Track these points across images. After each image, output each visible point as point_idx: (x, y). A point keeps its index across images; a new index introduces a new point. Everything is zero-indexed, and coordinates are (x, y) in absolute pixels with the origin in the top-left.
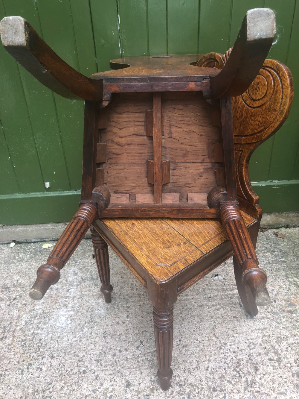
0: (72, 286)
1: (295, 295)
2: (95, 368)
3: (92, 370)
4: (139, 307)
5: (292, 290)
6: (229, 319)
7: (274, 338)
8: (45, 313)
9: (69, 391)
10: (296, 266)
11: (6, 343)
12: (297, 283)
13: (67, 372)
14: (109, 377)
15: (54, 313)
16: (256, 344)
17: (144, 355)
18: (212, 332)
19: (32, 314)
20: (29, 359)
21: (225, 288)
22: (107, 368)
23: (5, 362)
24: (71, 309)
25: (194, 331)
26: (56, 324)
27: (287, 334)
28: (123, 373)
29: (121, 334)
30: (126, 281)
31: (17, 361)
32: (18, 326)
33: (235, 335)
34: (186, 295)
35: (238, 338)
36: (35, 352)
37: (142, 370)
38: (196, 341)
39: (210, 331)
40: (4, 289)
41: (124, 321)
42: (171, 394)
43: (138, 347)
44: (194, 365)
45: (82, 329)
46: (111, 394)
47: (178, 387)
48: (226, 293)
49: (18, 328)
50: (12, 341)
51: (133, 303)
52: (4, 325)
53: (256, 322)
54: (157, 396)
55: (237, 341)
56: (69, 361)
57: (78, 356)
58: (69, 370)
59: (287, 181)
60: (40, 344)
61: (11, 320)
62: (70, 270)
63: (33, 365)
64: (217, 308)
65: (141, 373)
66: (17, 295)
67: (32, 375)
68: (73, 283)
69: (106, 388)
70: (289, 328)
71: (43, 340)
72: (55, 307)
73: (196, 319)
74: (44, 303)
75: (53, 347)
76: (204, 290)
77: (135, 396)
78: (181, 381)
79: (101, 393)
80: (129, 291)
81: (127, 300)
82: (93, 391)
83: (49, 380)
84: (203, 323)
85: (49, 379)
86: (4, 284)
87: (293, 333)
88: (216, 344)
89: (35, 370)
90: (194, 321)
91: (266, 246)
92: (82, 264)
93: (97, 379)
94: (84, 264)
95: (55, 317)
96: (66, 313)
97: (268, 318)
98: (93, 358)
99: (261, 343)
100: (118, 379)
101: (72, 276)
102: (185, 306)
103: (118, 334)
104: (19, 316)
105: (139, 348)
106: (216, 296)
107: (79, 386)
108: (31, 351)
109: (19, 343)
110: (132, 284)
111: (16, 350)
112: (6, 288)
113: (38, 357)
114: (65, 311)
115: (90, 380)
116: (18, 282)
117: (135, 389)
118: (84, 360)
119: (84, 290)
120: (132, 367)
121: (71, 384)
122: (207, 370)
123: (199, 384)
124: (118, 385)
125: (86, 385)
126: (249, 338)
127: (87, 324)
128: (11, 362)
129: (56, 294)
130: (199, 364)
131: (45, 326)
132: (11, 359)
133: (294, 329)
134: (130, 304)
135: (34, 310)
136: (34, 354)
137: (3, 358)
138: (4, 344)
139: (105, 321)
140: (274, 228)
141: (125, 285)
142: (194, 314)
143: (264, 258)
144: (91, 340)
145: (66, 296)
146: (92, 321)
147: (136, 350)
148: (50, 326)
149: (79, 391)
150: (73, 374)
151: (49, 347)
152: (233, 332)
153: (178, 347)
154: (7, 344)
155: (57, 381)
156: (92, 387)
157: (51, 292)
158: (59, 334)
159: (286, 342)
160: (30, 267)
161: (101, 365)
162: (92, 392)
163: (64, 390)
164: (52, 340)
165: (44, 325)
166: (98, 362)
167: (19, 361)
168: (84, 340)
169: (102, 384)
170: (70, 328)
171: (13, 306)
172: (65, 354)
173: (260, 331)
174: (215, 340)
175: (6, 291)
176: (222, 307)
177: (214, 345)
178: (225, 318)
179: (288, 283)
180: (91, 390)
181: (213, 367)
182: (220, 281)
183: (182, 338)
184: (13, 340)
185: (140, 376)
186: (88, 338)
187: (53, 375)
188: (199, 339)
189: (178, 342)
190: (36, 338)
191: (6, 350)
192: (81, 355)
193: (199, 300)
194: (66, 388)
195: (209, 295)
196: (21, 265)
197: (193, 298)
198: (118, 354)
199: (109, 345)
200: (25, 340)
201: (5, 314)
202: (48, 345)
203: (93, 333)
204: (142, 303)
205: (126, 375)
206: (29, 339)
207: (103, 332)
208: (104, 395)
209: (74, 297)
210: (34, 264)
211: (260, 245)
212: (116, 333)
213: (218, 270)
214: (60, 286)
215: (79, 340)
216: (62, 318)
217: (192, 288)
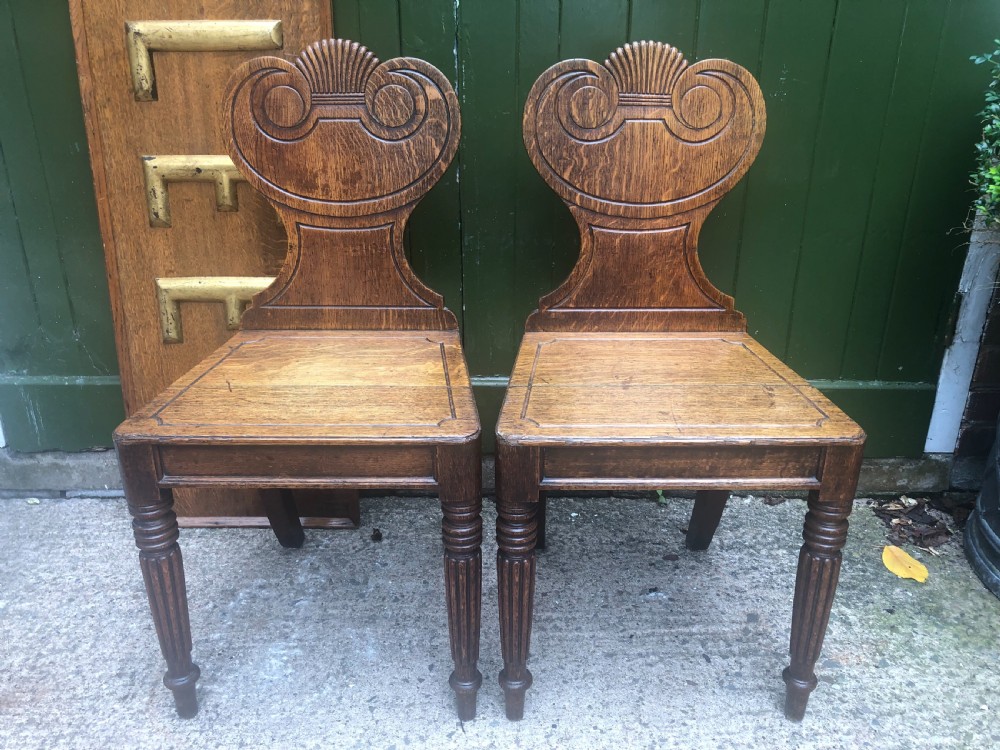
0: (304, 594)
1: (841, 642)
5: (834, 633)
6: (677, 687)
7: (783, 733)
8: (233, 649)
10: (848, 581)
11: (133, 709)
12: (848, 618)
15: (255, 650)
16: (738, 745)
18: (632, 713)
19: (201, 649)
21: (671, 618)
24: (295, 644)
25: (590, 707)
26: (256, 674)
27: (815, 728)
29: (413, 704)
30: (434, 591)
33: (689, 722)
34: (578, 629)
35: (695, 727)
36: (201, 732)
38: (592, 730)
39: (629, 710)
41: (424, 677)
43: (450, 735)
45: (318, 688)
48: (673, 631)
50: (147, 704)
52: (133, 670)
53: (742, 697)
55: (692, 735)
59: (829, 381)
60: (214, 715)
61: (149, 659)
62: (301, 560)
64: (649, 661)
68: (308, 589)
70: (822, 714)
71: (223, 707)
72: (259, 638)
73: (597, 681)
74: (233, 627)
75: (246, 724)
76: (621, 620)
81: (434, 631)
84: (612, 691)
87: (832, 726)
88: (641, 738)
90: (590, 685)
91: (777, 534)
92: (332, 550)
94: (336, 550)
95: (256, 660)
96: (282, 652)
97: (772, 691)
99: (752, 741)
101: (306, 574)
102: (571, 653)
103: (405, 703)
105: (453, 737)
106: (648, 636)
108: (192, 728)
109: (165, 709)
111: (156, 724)
113: (207, 742)
114: (282, 647)
119: (331, 604)
126: (722, 730)
127: (331, 678)
129: (263, 610)
131: (231, 677)
132: (142, 744)
133: (834, 716)
134: (440, 641)
135: (207, 641)
136: (197, 735)
137: (124, 739)
138: (128, 709)
139: (376, 674)
140: (798, 498)
141: (431, 600)
142: (593, 671)
143: (771, 561)
144: (339, 712)
145: (288, 616)
146: (344, 673)
147: (445, 741)
148: (241, 678)
151: (237, 721)
152: (684, 715)
153: (548, 741)
154: (136, 710)
157: (253, 605)
158: (261, 697)
159: (813, 743)
160: (207, 550)
164: (243, 707)
165: (227, 674)
168: (320, 712)
170: (291, 683)
172: (273, 740)
173: (750, 717)
174: (639, 730)
176: (661, 660)
177: (635, 740)
178: (667, 684)
182: (660, 602)
183: (558, 720)
186: (332, 709)
188: (600, 727)
191: (132, 722)
193: (606, 641)
195: (631, 632)
196: (187, 544)
197: (593, 637)
199: (381, 727)
201: (137, 645)
202: (233, 717)
203: (344, 699)
207: (368, 698)
209: (306, 619)
210: (217, 542)
211: (765, 531)
212: (399, 701)
213: (660, 579)
214: (274, 594)
215: (308, 711)
216: (273, 661)
217: (590, 616)
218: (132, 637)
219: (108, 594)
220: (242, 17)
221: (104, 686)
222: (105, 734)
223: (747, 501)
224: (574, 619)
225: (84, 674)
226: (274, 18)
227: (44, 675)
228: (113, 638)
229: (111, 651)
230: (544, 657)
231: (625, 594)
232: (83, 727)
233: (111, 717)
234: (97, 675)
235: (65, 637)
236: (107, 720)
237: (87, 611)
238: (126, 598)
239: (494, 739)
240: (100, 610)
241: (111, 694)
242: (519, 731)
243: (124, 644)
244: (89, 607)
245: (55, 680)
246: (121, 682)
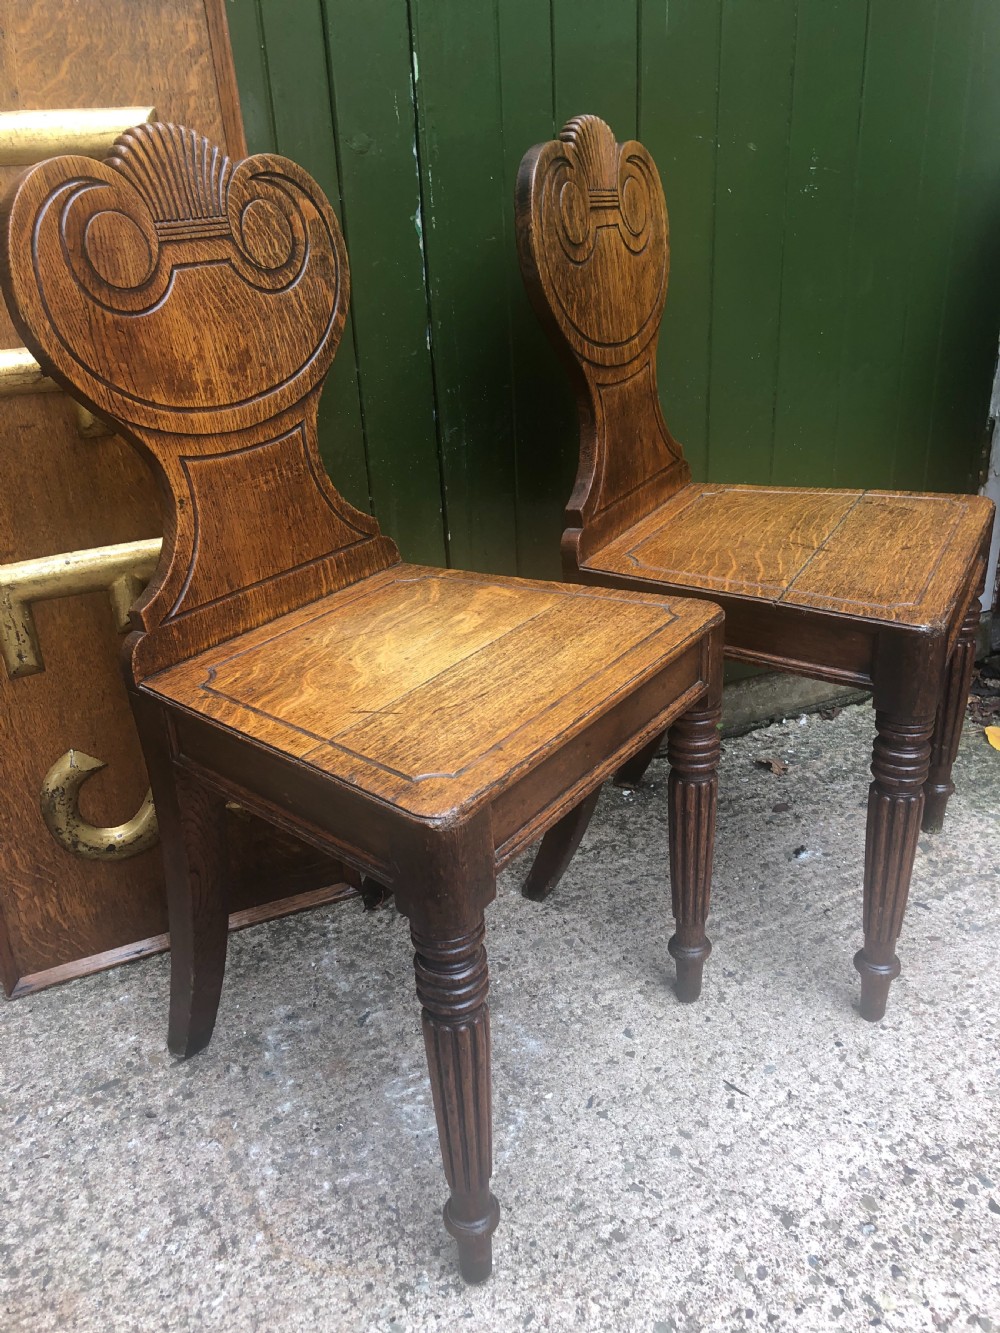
0: (365, 1004)
2: (646, 1212)
3: (638, 1220)
4: (641, 997)
6: (923, 949)
8: (331, 1114)
9: (611, 1313)
11: (252, 1259)
13: (560, 1259)
14: (712, 1219)
15: (365, 1105)
17: (767, 1118)
18: (906, 995)
19: (281, 1133)
20: (388, 1273)
21: (846, 875)
22: (684, 1196)
23: (300, 1318)
24: (418, 1074)
26: (399, 1134)
28: (748, 1191)
29: (649, 1088)
30: (541, 940)
31: (344, 1295)
32: (255, 1189)
33: (973, 981)
34: (757, 924)
35: (983, 986)
36: (394, 1244)
37: (795, 1162)
38: (881, 1031)
40: (99, 1094)
41: (629, 1050)
42: (930, 1193)
43: (730, 1104)
44: (930, 1091)
46: (754, 1264)
47: (932, 1166)
49: (262, 1193)
50: (270, 1243)
51: (614, 993)
52: (196, 1205)
54: (896, 1213)
55: (988, 994)
56: (540, 1223)
57: (558, 1199)
58: (560, 1248)
60: (390, 1214)
61: (210, 1180)
62: (317, 961)
63: (418, 1284)
65: (801, 1170)
66: (171, 1091)
67: (438, 1317)
68: (364, 994)
69: (726, 1255)
71: (393, 1197)
72: (354, 1085)
74: (300, 1086)
76: (794, 896)
77: (833, 1241)
78: (927, 1147)
79: (723, 1276)
80: (576, 964)
81: (588, 988)
82: (689, 1279)
83: (517, 1310)
85: (511, 1304)
86: (87, 1076)
88: (941, 1019)
89: (441, 1299)
90: (834, 982)
92: (351, 933)
93: (678, 1240)
94: (356, 932)
95: (380, 1116)
96: (407, 1092)
98: (615, 1187)
100: (745, 1214)
101: (342, 977)
102: (776, 953)
103: (638, 1089)
104: (232, 1156)
105: (737, 1106)
106: (840, 903)
107: (635, 1285)
108: (375, 1244)
109: (305, 1237)
110: (570, 943)
111: (311, 1264)
112: (105, 1087)
113: (415, 1254)
114: (400, 1085)
115: (658, 1253)
116: (143, 1052)
117: (817, 1221)
118: (588, 1203)
120: (759, 1164)
121: (602, 1287)
122: (974, 1092)
123: (982, 1135)
124: (755, 1229)
125: (655, 1274)
127: (511, 1098)
128: (322, 1312)
129: (324, 1047)
130: (940, 1087)
131: (364, 1153)
132: (316, 1301)
134: (607, 997)
135: (277, 1119)
136: (391, 1251)
137: (280, 1308)
138: (245, 1262)
139: (568, 1068)
140: (852, 703)
141: (548, 951)
142: (819, 964)
144: (564, 1136)
145: (369, 1042)
146: (522, 1084)
147: (732, 1115)
148: (381, 1149)
149: (646, 1297)
150: (586, 1257)
151: (434, 1208)
152: (959, 976)
153: (848, 1064)
154: (258, 1259)
155: (547, 1299)
156: (677, 1268)
157: (303, 1045)
158: (437, 1161)
160: (154, 995)
161: (660, 1197)
162: (690, 1284)
163: (593, 1316)
164: (422, 1185)
165: (356, 1152)
166: (643, 1190)
167: (351, 1294)
168: (538, 1146)
169: (703, 1250)
171: (182, 1134)
172: (510, 1209)
174: (931, 1011)
175: (113, 1095)
177: (937, 1023)
178: (911, 950)
179: (992, 821)
180: (682, 1279)
181: (982, 1080)
182: (819, 862)
183: (836, 1035)
184: (271, 1239)
185: (802, 1178)
186: (552, 1136)
187: (518, 1288)
189: (837, 1049)
190: (360, 1202)
191: (268, 1279)
192: (567, 1192)
193: (800, 925)
194: (595, 1309)
195: (819, 905)
197: (782, 926)
198: (684, 1144)
199: (636, 1132)
200: (322, 1221)
201: (168, 1168)
203: (554, 1117)
204: (643, 983)
205: (758, 1192)
206: (335, 1211)
207: (584, 1103)
208: (736, 1277)
211: (850, 749)
212: (628, 1089)
213: (793, 838)
214: (320, 1020)
215: (522, 1152)
216: (407, 1108)
217: (758, 903)
218: (147, 1159)
219: (41, 1112)
220: (86, 104)
221: (172, 1247)
222: (242, 1314)
223: (803, 721)
224: (742, 913)
225: (115, 1243)
226: (145, 104)
227: (43, 1274)
228: (116, 1173)
229: (131, 1193)
230: (750, 969)
231: (771, 865)
232: (193, 1321)
233: (227, 1286)
234: (141, 1237)
235: (26, 1205)
236: (224, 1293)
237: (28, 1154)
238: (80, 1109)
239: (787, 1088)
240: (52, 1142)
241: (194, 1253)
242: (804, 1066)
243: (145, 1175)
244: (26, 1143)
245: (71, 1275)
246: (195, 1231)
